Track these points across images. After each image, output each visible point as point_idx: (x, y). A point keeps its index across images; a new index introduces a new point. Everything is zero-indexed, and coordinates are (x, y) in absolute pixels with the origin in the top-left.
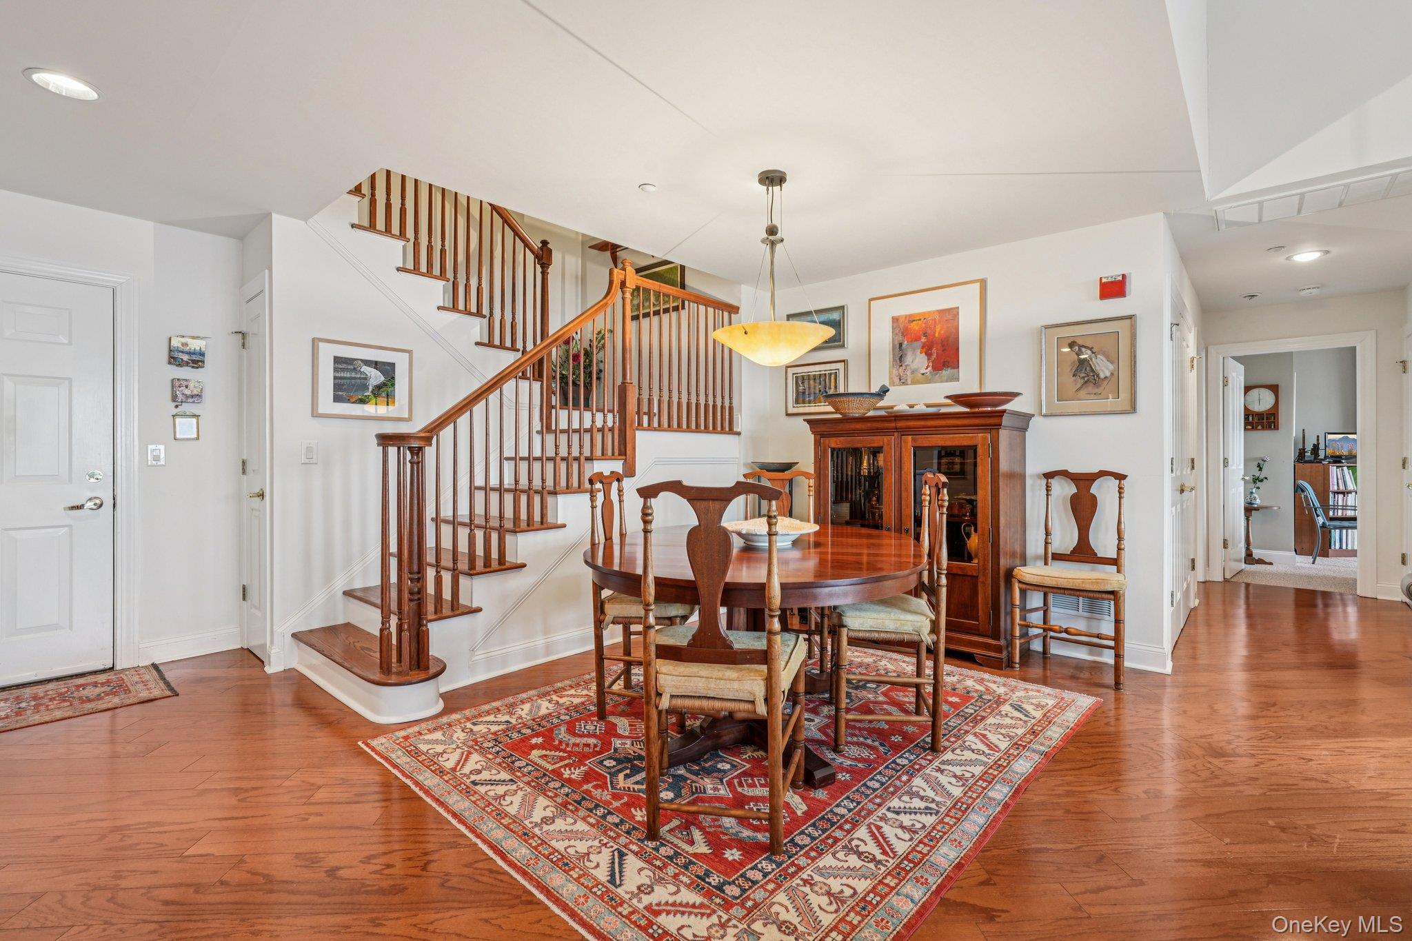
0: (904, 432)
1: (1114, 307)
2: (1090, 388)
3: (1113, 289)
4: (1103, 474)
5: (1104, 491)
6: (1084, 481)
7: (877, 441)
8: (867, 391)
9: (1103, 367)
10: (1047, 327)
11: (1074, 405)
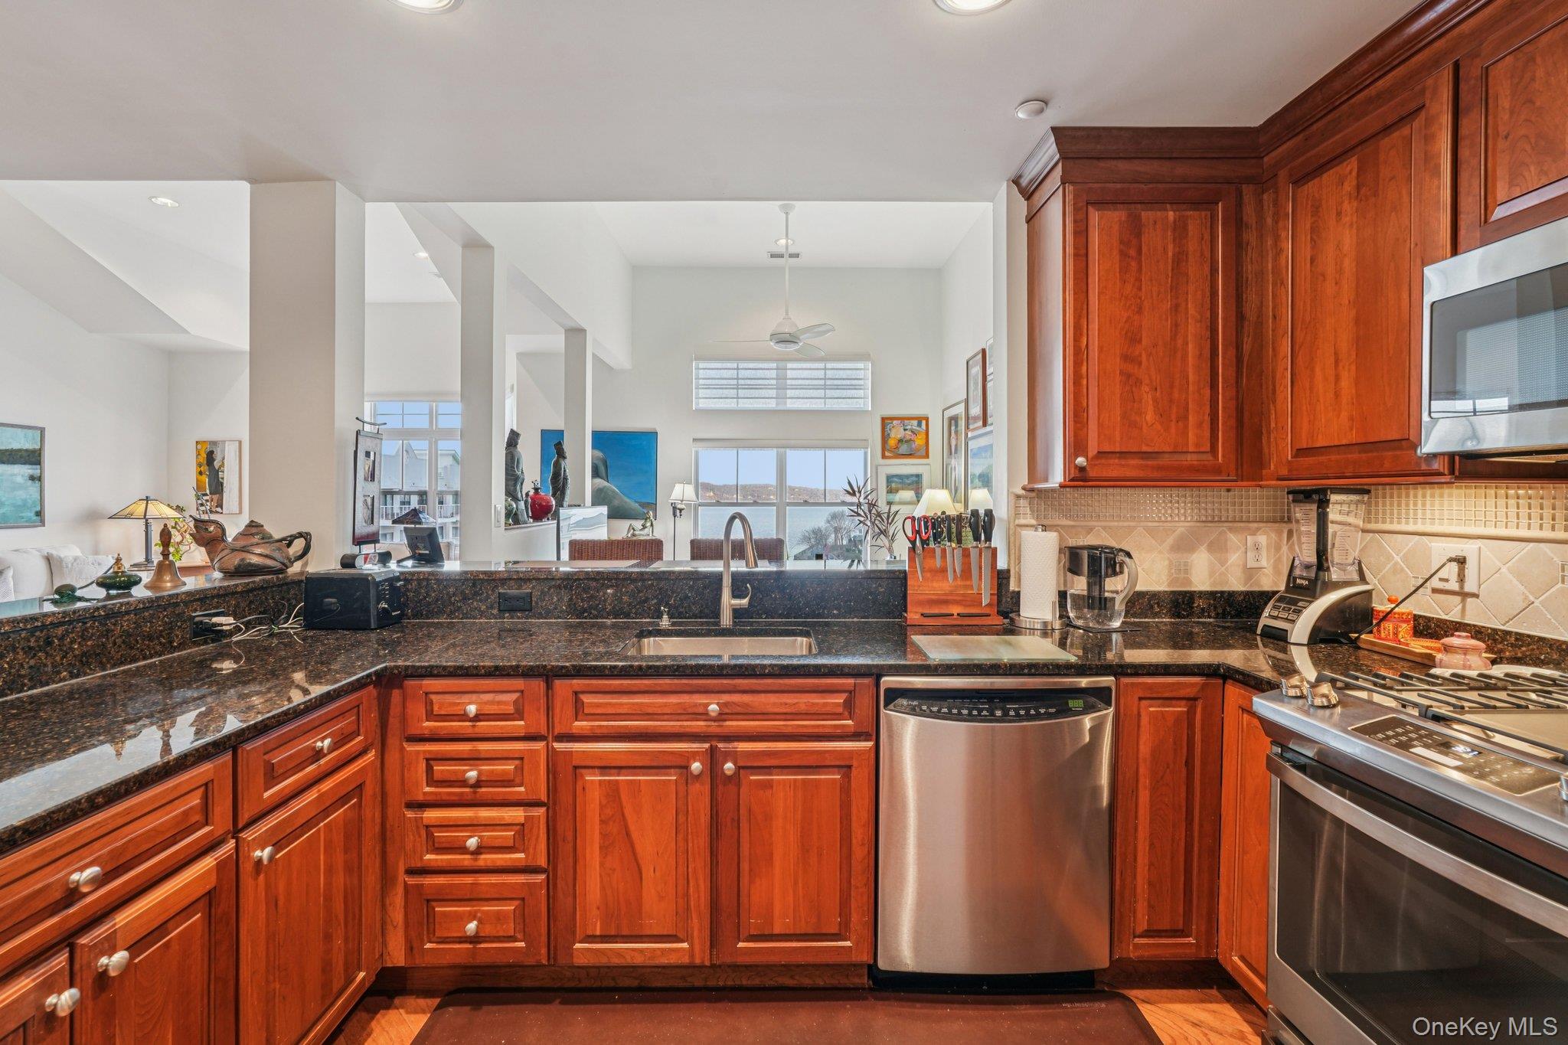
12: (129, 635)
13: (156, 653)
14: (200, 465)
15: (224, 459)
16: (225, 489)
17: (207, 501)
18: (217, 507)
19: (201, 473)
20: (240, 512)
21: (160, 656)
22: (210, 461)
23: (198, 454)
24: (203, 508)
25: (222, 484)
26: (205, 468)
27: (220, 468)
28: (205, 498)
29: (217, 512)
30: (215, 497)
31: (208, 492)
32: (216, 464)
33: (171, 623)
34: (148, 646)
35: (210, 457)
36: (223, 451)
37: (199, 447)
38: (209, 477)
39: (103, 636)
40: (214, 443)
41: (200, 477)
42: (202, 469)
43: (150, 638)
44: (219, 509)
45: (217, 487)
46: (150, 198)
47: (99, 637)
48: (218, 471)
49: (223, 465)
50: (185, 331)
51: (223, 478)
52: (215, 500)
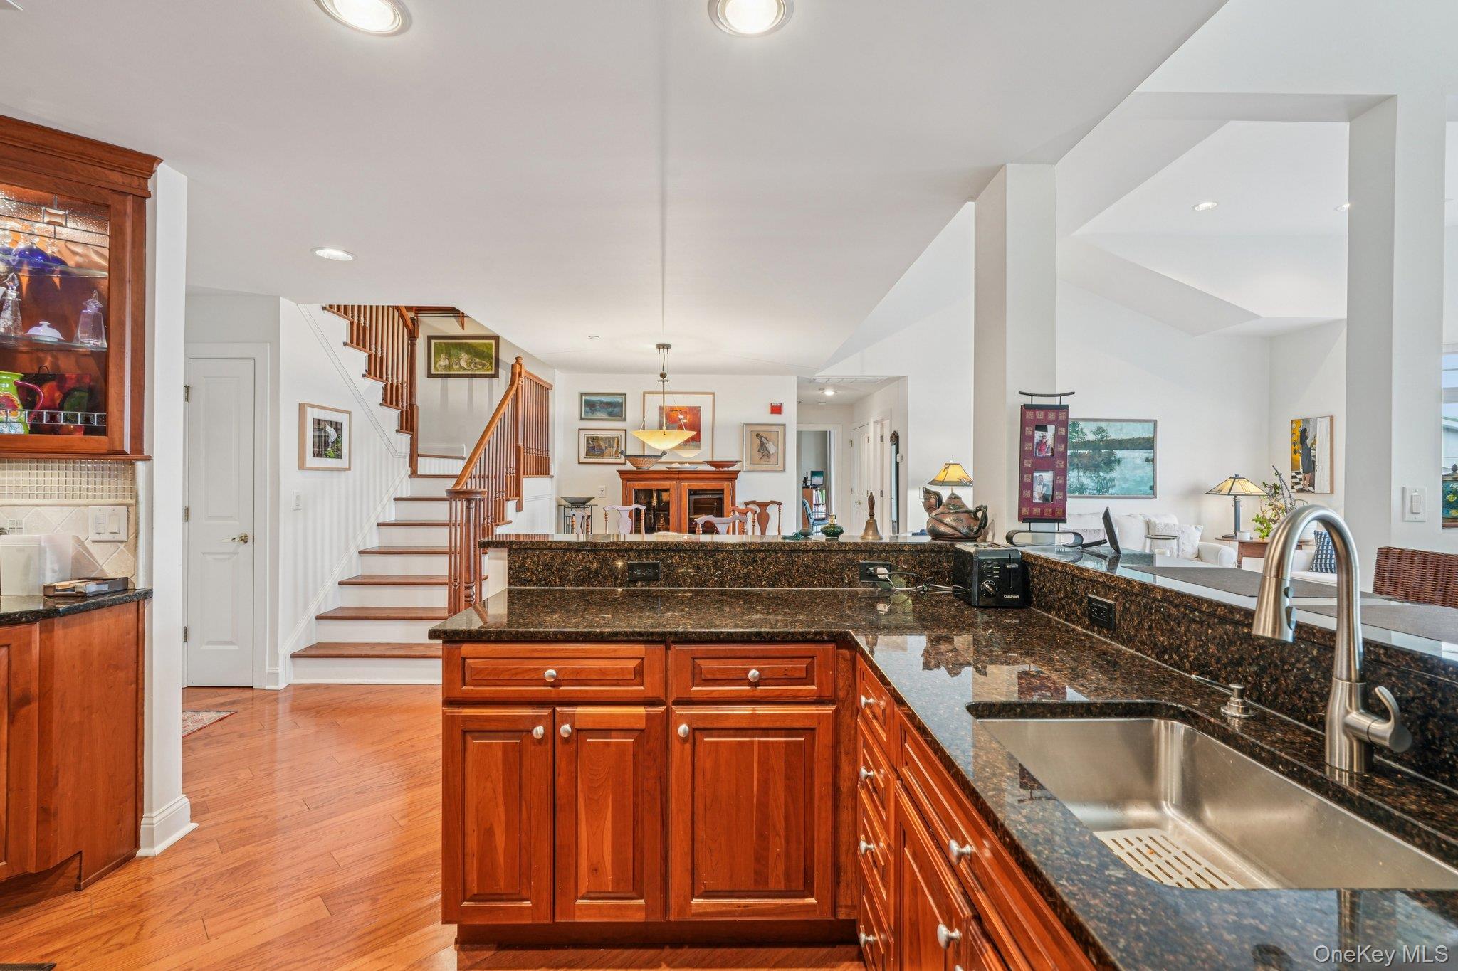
0: (681, 480)
1: (776, 419)
2: (766, 458)
3: (776, 410)
4: (772, 502)
5: (772, 510)
6: (764, 506)
7: (665, 485)
8: (641, 453)
9: (772, 449)
10: (746, 425)
11: (757, 467)
12: (808, 566)
13: (830, 584)
14: (1294, 444)
15: (1315, 436)
16: (1316, 468)
17: (1300, 479)
18: (1309, 486)
19: (1295, 452)
20: (1332, 492)
21: (833, 587)
22: (1303, 440)
23: (1293, 433)
24: (1296, 487)
25: (1314, 462)
26: (1298, 447)
27: (1312, 446)
28: (1299, 476)
29: (1309, 491)
30: (1308, 476)
31: (1301, 471)
32: (1309, 442)
33: (842, 565)
34: (824, 578)
35: (1304, 434)
36: (1315, 428)
37: (1294, 425)
38: (1302, 455)
39: (790, 564)
40: (1307, 421)
41: (1294, 456)
42: (1296, 447)
43: (825, 572)
44: (1311, 489)
45: (1310, 466)
46: (1193, 208)
47: (787, 564)
48: (1310, 449)
49: (1314, 443)
50: (1256, 317)
51: (1314, 457)
52: (1308, 479)
